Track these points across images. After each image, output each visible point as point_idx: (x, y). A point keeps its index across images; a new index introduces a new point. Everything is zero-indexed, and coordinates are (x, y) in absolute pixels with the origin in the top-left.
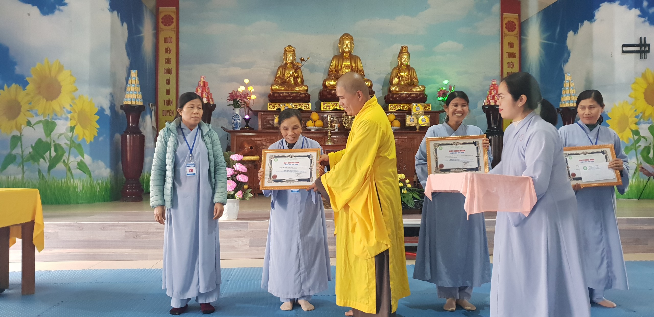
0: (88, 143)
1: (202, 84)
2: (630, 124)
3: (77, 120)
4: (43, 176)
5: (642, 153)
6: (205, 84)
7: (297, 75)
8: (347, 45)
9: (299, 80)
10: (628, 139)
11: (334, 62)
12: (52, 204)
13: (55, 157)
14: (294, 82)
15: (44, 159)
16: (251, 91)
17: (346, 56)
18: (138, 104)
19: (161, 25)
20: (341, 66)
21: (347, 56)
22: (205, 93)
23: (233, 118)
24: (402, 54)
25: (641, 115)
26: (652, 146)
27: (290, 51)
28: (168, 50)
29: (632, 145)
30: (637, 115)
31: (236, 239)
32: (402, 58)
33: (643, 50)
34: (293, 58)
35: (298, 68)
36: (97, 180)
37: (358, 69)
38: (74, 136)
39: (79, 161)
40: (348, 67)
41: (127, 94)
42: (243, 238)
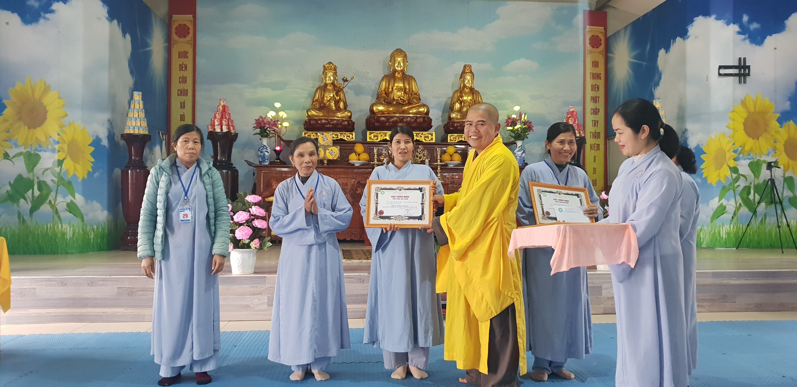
0: (80, 180)
1: (221, 109)
2: (727, 160)
3: (66, 152)
4: (24, 220)
5: (741, 195)
6: (225, 108)
7: (339, 98)
8: (399, 63)
9: (342, 105)
10: (726, 177)
11: (384, 83)
12: (35, 253)
13: (39, 197)
14: (335, 107)
15: (25, 199)
16: (283, 117)
17: (398, 76)
18: (142, 133)
19: (175, 37)
20: (392, 88)
21: (400, 76)
22: (224, 120)
23: (260, 149)
24: (464, 75)
25: (740, 149)
26: (752, 186)
27: (330, 70)
28: (183, 67)
29: (730, 184)
30: (736, 149)
31: (252, 297)
32: (465, 79)
33: (742, 72)
34: (334, 78)
35: (340, 90)
36: (92, 225)
37: (412, 91)
38: (63, 171)
39: (69, 201)
40: (401, 89)
41: (128, 121)
42: (260, 296)
